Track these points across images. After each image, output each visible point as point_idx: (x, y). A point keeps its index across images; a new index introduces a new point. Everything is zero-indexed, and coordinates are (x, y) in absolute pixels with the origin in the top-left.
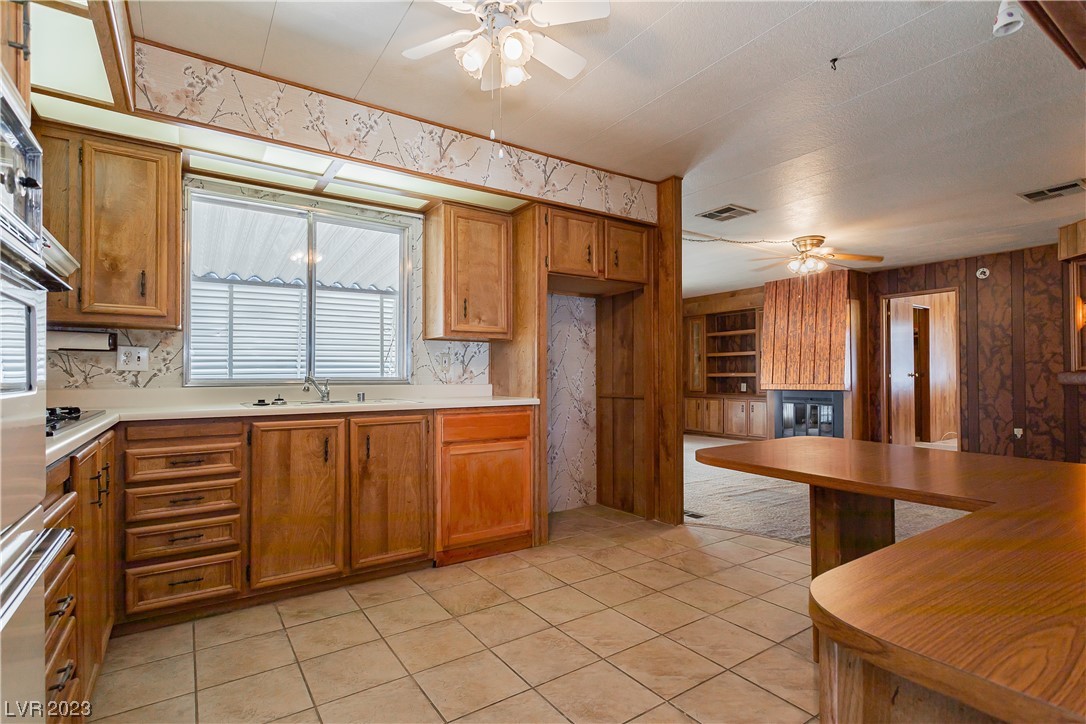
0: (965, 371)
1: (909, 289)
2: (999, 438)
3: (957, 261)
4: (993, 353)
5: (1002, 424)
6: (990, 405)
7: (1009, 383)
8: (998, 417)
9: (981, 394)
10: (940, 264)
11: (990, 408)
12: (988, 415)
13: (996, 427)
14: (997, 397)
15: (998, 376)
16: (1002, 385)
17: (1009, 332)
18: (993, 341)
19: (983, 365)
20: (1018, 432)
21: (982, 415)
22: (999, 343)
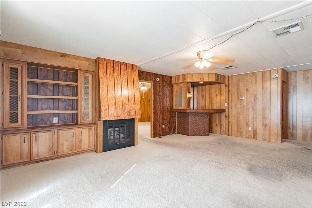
0: (154, 109)
1: (142, 79)
2: (160, 128)
3: (153, 73)
4: (159, 104)
5: (161, 124)
6: (159, 119)
7: (162, 112)
8: (160, 123)
9: (157, 116)
10: (149, 73)
11: (159, 120)
12: (158, 122)
13: (160, 124)
14: (160, 116)
15: (160, 111)
16: (161, 113)
17: (162, 98)
18: (159, 100)
19: (157, 107)
20: (163, 126)
21: (157, 122)
22: (160, 101)
